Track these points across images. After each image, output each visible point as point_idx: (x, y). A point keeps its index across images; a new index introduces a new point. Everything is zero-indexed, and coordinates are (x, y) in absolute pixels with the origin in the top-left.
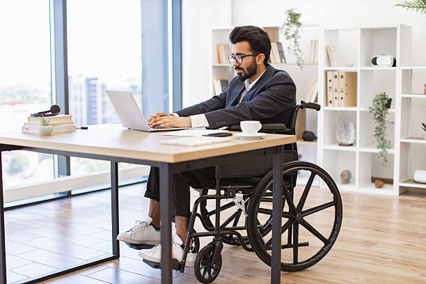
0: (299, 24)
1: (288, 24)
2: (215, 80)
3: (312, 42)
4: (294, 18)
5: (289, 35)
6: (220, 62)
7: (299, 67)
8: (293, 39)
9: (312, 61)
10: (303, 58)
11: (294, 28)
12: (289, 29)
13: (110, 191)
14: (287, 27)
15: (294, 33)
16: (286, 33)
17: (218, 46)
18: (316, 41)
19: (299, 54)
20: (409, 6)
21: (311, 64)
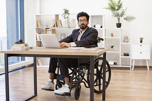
0: (69, 14)
1: (65, 14)
3: (73, 20)
4: (66, 12)
5: (65, 17)
6: (38, 27)
7: (69, 28)
8: (67, 19)
10: (70, 25)
11: (67, 15)
12: (65, 15)
15: (67, 17)
16: (64, 17)
17: (37, 21)
19: (69, 24)
20: (107, 9)
21: (73, 27)
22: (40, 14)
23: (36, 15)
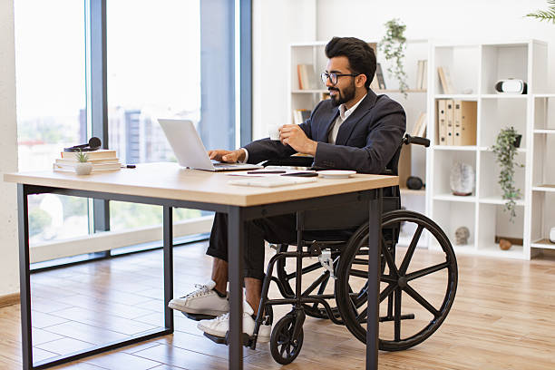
0: (403, 40)
1: (389, 39)
2: (295, 112)
3: (419, 62)
4: (396, 31)
5: (390, 53)
6: (301, 88)
7: (403, 94)
8: (395, 59)
9: (419, 87)
10: (407, 83)
11: (397, 44)
12: (389, 46)
13: (162, 251)
14: (387, 43)
15: (396, 51)
16: (386, 51)
17: (299, 67)
18: (424, 62)
19: (402, 77)
20: (544, 16)
21: (417, 91)
22: (317, 40)
23: (293, 47)
